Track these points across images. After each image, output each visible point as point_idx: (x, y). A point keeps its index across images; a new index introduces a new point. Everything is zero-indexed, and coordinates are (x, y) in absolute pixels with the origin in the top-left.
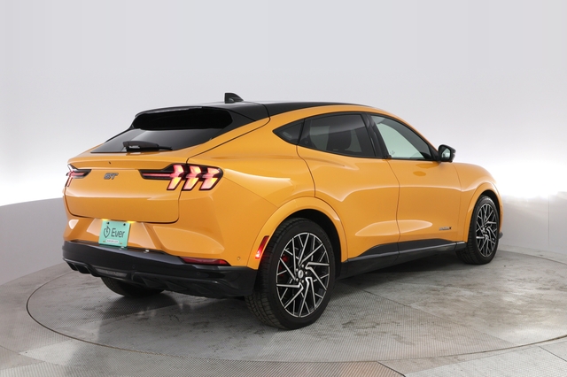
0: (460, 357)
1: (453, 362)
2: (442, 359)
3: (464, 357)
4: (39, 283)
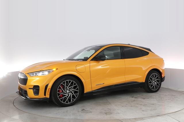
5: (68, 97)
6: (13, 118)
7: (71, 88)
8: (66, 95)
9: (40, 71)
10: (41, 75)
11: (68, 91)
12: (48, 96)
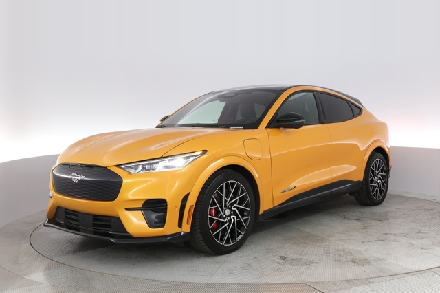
0: (370, 280)
1: (365, 284)
2: (356, 281)
3: (373, 280)
4: (39, 222)
5: (229, 226)
6: (29, 278)
7: (235, 202)
8: (225, 221)
9: (162, 157)
10: (162, 170)
11: (228, 210)
12: (187, 228)
